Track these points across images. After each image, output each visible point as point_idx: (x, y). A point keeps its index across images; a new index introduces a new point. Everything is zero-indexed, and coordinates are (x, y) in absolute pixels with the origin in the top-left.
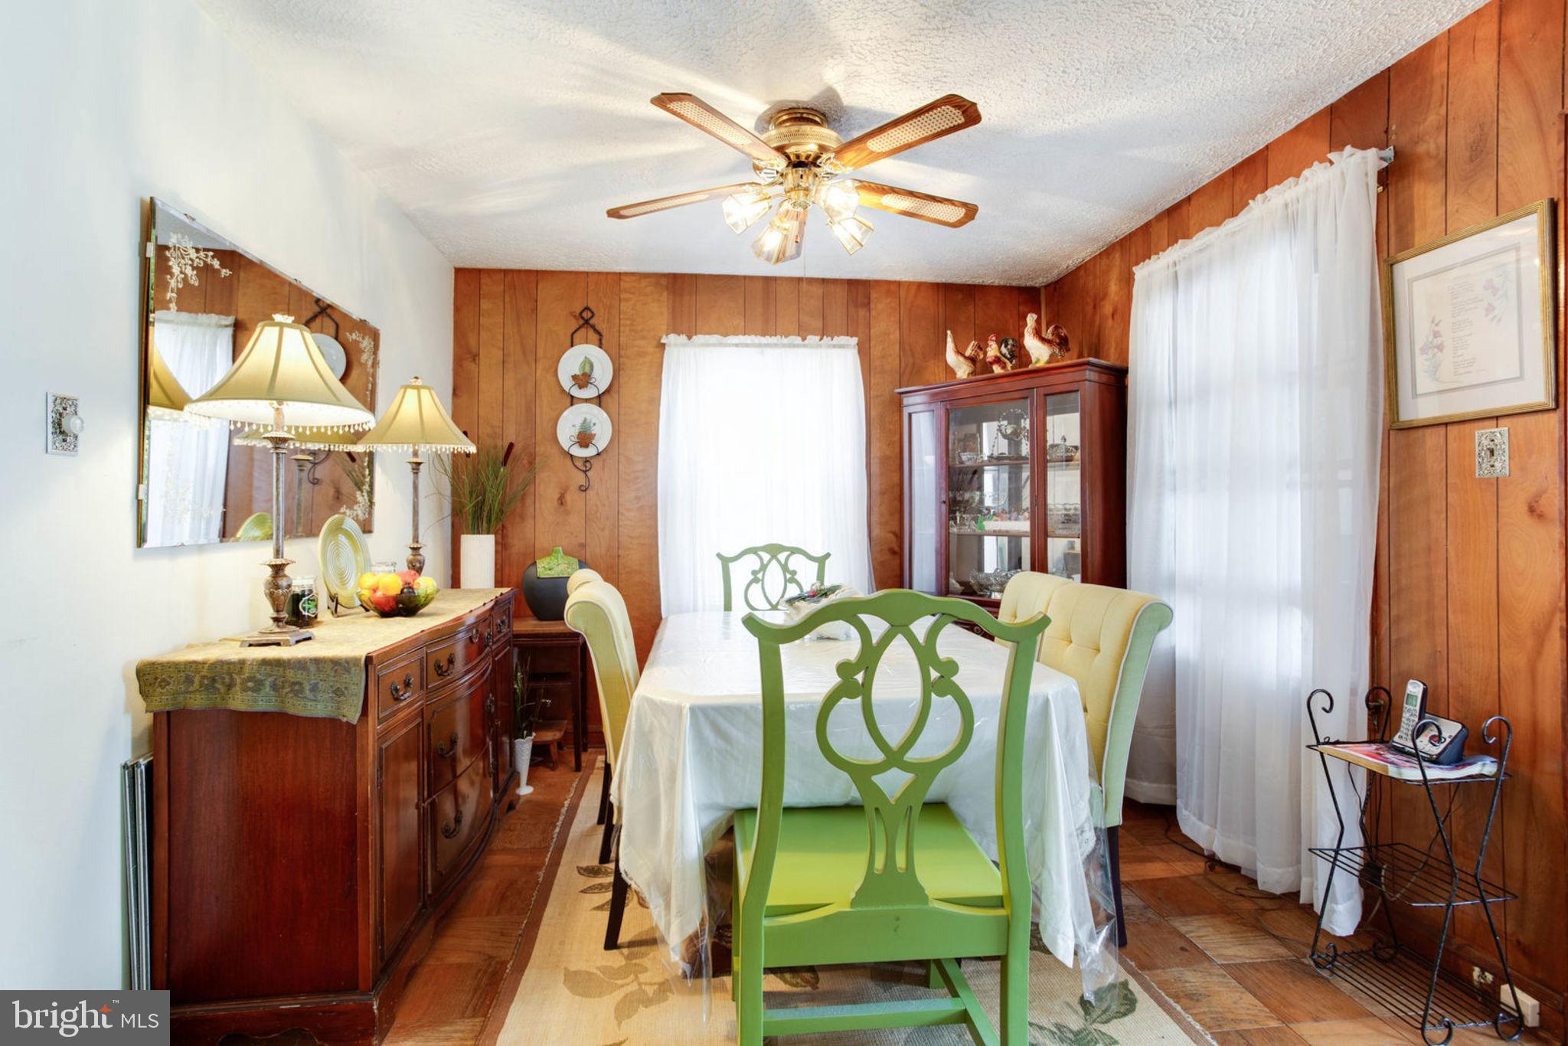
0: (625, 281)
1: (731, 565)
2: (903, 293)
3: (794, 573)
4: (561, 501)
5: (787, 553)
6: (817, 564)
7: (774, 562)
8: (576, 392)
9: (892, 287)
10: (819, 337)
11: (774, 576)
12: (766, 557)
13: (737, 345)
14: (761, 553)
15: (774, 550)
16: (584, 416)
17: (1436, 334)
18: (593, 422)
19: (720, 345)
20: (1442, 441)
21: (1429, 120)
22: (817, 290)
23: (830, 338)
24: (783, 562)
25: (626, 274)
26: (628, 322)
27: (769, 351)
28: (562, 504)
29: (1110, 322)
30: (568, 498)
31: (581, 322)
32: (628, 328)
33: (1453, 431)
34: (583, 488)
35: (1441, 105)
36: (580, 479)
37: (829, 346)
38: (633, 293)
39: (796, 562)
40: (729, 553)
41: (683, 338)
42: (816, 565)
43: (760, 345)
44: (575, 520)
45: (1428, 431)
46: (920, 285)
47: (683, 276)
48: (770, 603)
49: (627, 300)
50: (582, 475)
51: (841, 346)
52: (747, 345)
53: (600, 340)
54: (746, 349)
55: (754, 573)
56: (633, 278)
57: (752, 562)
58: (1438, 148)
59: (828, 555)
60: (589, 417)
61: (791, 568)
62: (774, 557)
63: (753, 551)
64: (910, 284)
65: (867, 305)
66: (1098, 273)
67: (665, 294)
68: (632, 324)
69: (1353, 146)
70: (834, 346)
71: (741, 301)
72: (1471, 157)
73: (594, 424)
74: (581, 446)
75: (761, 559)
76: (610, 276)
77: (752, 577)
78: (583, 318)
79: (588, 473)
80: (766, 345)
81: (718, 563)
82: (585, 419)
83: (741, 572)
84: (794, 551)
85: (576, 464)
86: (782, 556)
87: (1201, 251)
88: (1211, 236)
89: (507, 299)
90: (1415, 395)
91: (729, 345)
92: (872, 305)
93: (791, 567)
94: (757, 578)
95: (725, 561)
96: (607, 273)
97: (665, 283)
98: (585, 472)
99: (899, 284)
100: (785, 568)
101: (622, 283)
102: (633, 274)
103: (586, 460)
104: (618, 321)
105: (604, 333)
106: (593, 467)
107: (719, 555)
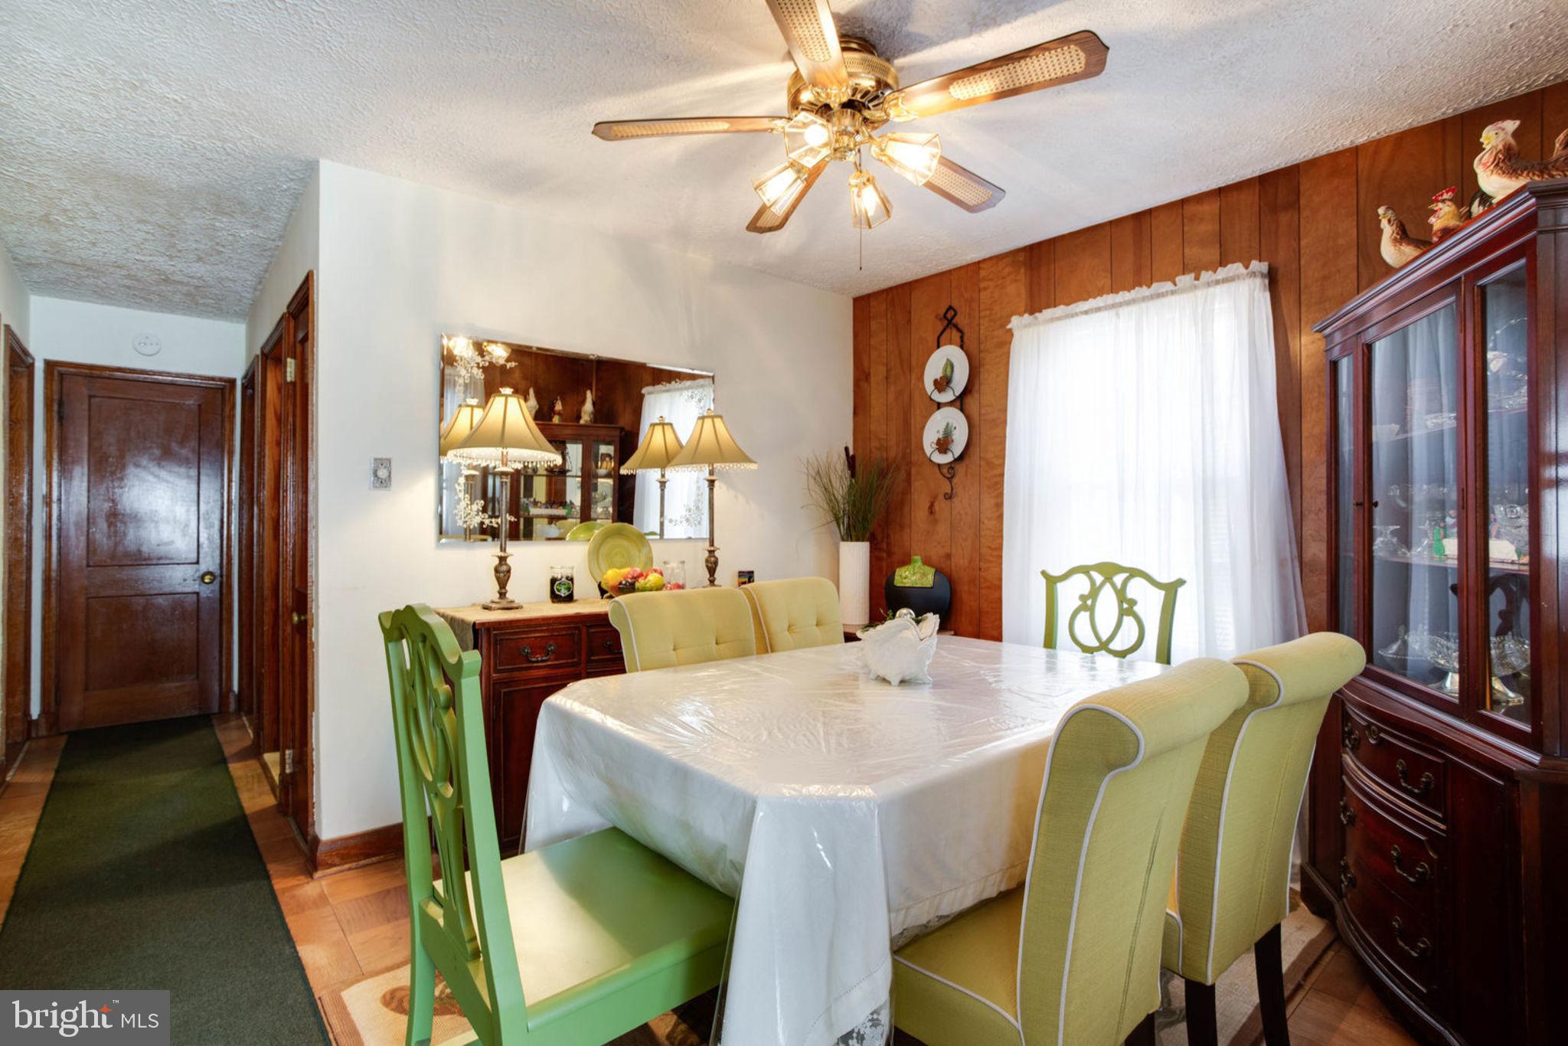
0: (984, 269)
1: (1059, 586)
3: (1133, 603)
4: (931, 510)
5: (1125, 575)
6: (1163, 593)
7: (1108, 585)
8: (938, 397)
10: (1192, 275)
11: (1107, 604)
12: (1098, 578)
13: (1086, 312)
14: (1094, 574)
15: (1109, 570)
16: (946, 420)
18: (953, 425)
22: (1211, 208)
24: (1120, 586)
25: (985, 261)
26: (988, 312)
27: (1124, 311)
28: (931, 513)
30: (937, 507)
31: (946, 322)
32: (987, 319)
34: (949, 497)
36: (946, 486)
37: (1209, 285)
38: (991, 280)
39: (1137, 589)
40: (1055, 571)
42: (1161, 594)
43: (1113, 306)
44: (943, 530)
47: (1040, 244)
48: (1098, 637)
49: (985, 289)
50: (948, 483)
52: (1098, 309)
53: (962, 338)
54: (1098, 314)
55: (1083, 598)
56: (992, 263)
57: (1080, 585)
59: (1180, 582)
60: (950, 421)
61: (1129, 596)
62: (1108, 579)
63: (1085, 570)
65: (1294, 204)
67: (1022, 270)
68: (990, 314)
71: (1107, 255)
73: (954, 428)
74: (941, 453)
75: (1092, 580)
76: (969, 268)
77: (1081, 603)
78: (947, 319)
79: (952, 481)
80: (1120, 305)
81: (1042, 583)
82: (948, 424)
83: (1070, 593)
84: (1134, 573)
85: (940, 470)
86: (1119, 579)
89: (889, 316)
91: (1078, 314)
92: (1304, 201)
93: (1131, 593)
94: (1088, 603)
95: (1052, 582)
96: (967, 266)
97: (1023, 258)
98: (948, 479)
100: (1121, 594)
101: (981, 272)
102: (991, 259)
103: (946, 467)
104: (977, 312)
105: (966, 330)
106: (955, 473)
107: (1044, 573)
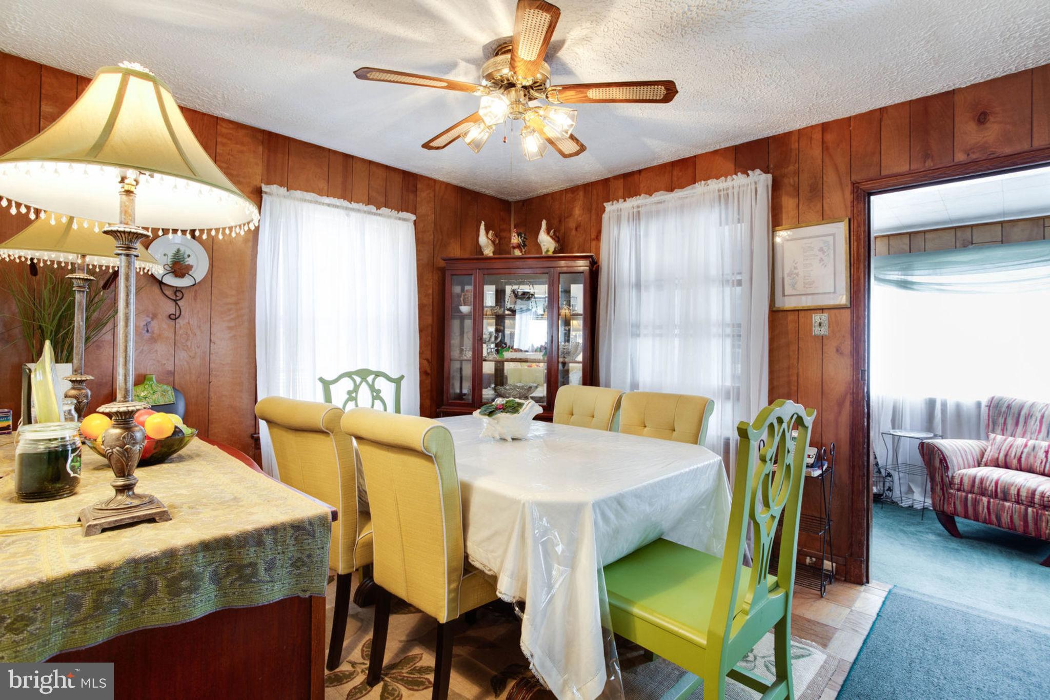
0: (222, 126)
1: (332, 387)
2: (437, 188)
3: (379, 392)
4: (147, 329)
5: (373, 376)
6: (395, 384)
7: (364, 384)
9: (431, 182)
11: (364, 394)
12: (358, 380)
14: (355, 377)
15: (363, 374)
16: (178, 247)
17: (795, 268)
18: (187, 253)
19: (316, 202)
20: (796, 317)
21: (789, 168)
22: (382, 173)
23: (396, 212)
24: (371, 383)
25: (223, 120)
26: (225, 165)
28: (148, 331)
29: (574, 232)
30: (155, 325)
33: (802, 314)
34: (173, 317)
35: (796, 163)
36: (170, 308)
38: (230, 139)
39: (380, 383)
40: (329, 377)
41: (283, 190)
42: (393, 385)
45: (789, 313)
46: (447, 185)
47: (277, 136)
49: (224, 145)
50: (172, 304)
51: (404, 220)
55: (349, 393)
56: (231, 126)
57: (346, 384)
58: (794, 182)
59: (402, 377)
60: (182, 249)
61: (377, 387)
62: (364, 379)
63: (349, 375)
64: (442, 183)
65: (415, 192)
66: (564, 201)
67: (261, 149)
68: (228, 168)
69: (762, 170)
70: (400, 219)
71: (326, 169)
72: (811, 190)
73: (189, 256)
74: (176, 276)
75: (354, 381)
76: (206, 116)
77: (348, 396)
79: (180, 303)
81: (320, 386)
82: (178, 250)
83: (340, 391)
84: (378, 374)
85: (167, 293)
86: (370, 379)
87: (658, 203)
88: (666, 197)
90: (784, 295)
91: (323, 204)
92: (418, 193)
94: (353, 395)
95: (327, 385)
96: (204, 114)
97: (261, 138)
98: (175, 301)
99: (435, 181)
100: (372, 387)
101: (218, 127)
102: (229, 121)
103: (177, 290)
106: (185, 295)
107: (321, 380)
